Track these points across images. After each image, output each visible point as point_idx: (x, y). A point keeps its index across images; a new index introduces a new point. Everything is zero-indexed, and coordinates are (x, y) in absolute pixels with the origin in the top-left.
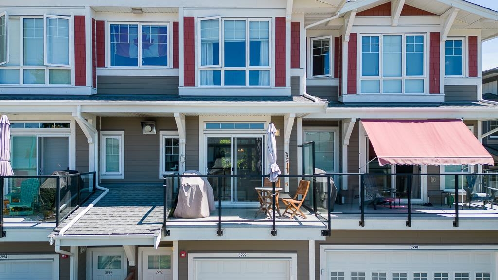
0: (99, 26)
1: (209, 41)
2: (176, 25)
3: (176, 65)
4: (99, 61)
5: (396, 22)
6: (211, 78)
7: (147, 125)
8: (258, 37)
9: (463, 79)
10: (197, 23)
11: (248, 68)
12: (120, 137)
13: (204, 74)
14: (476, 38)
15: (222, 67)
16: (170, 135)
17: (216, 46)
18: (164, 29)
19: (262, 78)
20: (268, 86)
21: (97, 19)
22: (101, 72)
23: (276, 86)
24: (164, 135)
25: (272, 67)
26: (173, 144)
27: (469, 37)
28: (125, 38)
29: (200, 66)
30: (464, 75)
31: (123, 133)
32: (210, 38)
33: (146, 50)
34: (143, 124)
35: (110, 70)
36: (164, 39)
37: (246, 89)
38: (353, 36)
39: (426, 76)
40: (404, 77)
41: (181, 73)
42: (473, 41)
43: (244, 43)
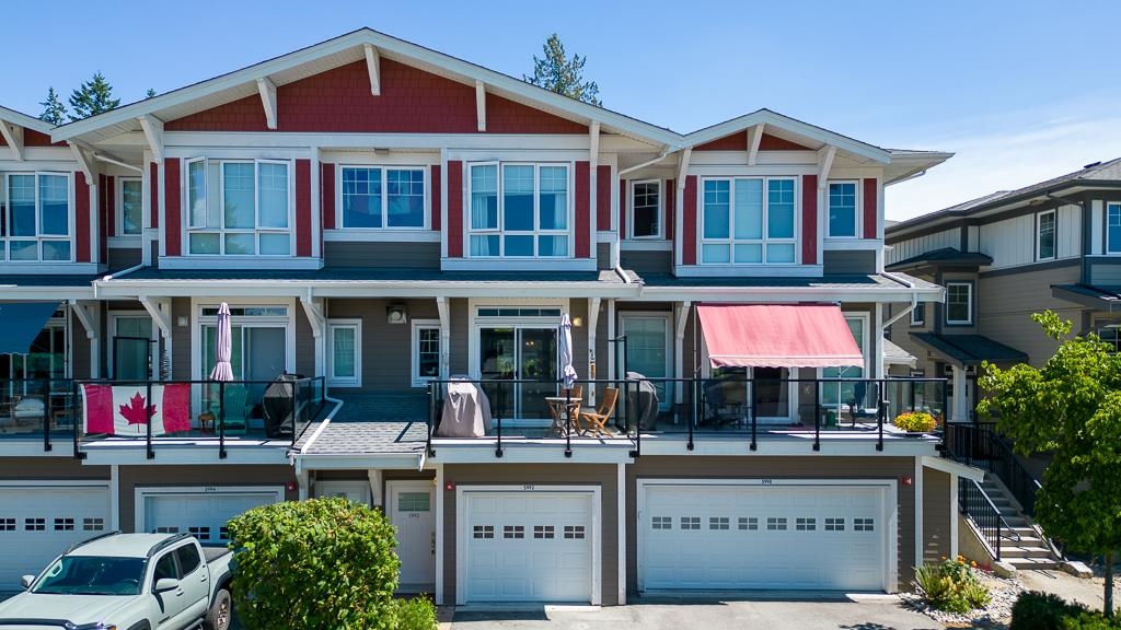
0: (327, 171)
1: (481, 194)
2: (436, 170)
3: (436, 225)
4: (328, 221)
5: (752, 161)
6: (485, 245)
7: (393, 311)
8: (552, 187)
9: (855, 242)
10: (467, 169)
11: (537, 232)
12: (356, 325)
13: (476, 241)
14: (874, 181)
15: (501, 231)
16: (428, 324)
17: (492, 201)
18: (418, 175)
19: (558, 246)
20: (565, 259)
21: (323, 162)
22: (331, 236)
23: (576, 257)
24: (417, 325)
25: (570, 231)
26: (430, 339)
27: (865, 180)
28: (363, 188)
29: (470, 229)
30: (856, 237)
31: (359, 321)
32: (484, 189)
33: (394, 204)
34: (389, 310)
35: (343, 233)
36: (419, 188)
37: (535, 261)
38: (691, 181)
39: (797, 238)
40: (766, 239)
41: (444, 237)
42: (870, 185)
43: (532, 196)
